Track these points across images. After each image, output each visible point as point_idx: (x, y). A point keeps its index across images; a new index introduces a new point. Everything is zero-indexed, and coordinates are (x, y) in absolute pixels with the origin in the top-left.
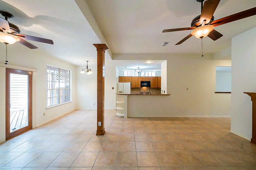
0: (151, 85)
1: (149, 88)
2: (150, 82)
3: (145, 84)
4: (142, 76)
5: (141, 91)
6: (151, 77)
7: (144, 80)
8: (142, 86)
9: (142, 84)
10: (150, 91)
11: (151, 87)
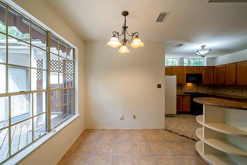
0: (202, 80)
1: (196, 86)
2: (201, 75)
7: (192, 72)
8: (187, 82)
10: (197, 90)
11: (204, 83)
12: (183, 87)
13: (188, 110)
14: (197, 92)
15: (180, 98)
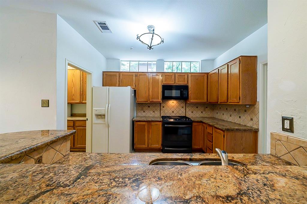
0: (190, 95)
1: (184, 105)
2: (186, 88)
3: (175, 93)
4: (165, 71)
5: (164, 112)
6: (190, 75)
7: (171, 83)
8: (166, 98)
9: (167, 93)
10: (186, 112)
11: (191, 101)
12: (162, 107)
13: (159, 146)
14: (186, 115)
15: (144, 125)
